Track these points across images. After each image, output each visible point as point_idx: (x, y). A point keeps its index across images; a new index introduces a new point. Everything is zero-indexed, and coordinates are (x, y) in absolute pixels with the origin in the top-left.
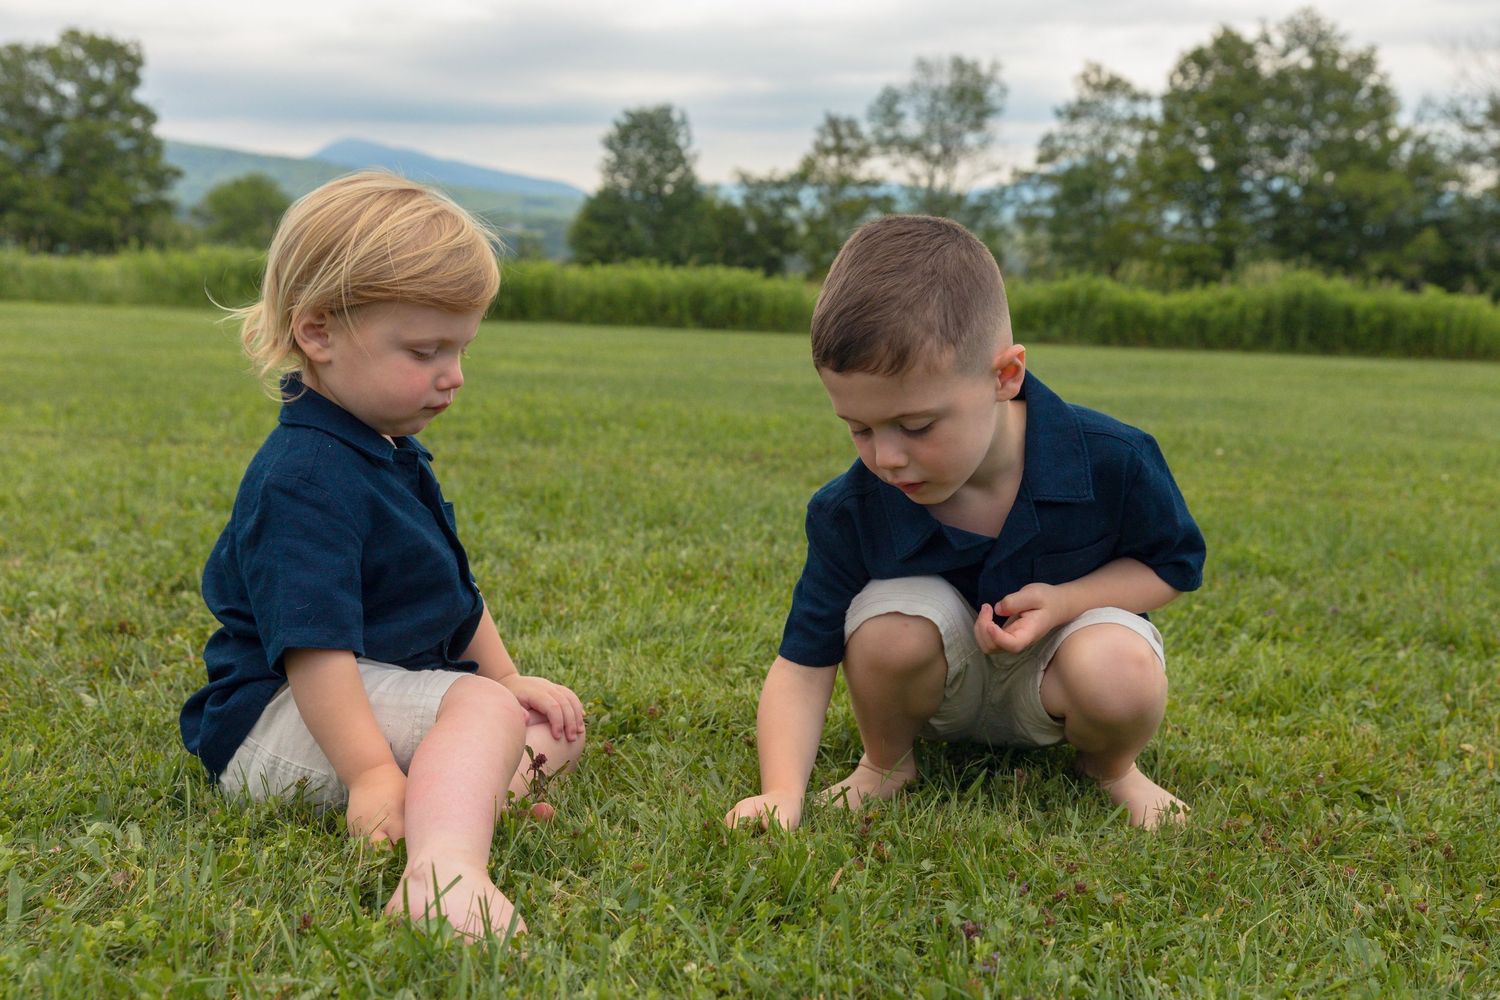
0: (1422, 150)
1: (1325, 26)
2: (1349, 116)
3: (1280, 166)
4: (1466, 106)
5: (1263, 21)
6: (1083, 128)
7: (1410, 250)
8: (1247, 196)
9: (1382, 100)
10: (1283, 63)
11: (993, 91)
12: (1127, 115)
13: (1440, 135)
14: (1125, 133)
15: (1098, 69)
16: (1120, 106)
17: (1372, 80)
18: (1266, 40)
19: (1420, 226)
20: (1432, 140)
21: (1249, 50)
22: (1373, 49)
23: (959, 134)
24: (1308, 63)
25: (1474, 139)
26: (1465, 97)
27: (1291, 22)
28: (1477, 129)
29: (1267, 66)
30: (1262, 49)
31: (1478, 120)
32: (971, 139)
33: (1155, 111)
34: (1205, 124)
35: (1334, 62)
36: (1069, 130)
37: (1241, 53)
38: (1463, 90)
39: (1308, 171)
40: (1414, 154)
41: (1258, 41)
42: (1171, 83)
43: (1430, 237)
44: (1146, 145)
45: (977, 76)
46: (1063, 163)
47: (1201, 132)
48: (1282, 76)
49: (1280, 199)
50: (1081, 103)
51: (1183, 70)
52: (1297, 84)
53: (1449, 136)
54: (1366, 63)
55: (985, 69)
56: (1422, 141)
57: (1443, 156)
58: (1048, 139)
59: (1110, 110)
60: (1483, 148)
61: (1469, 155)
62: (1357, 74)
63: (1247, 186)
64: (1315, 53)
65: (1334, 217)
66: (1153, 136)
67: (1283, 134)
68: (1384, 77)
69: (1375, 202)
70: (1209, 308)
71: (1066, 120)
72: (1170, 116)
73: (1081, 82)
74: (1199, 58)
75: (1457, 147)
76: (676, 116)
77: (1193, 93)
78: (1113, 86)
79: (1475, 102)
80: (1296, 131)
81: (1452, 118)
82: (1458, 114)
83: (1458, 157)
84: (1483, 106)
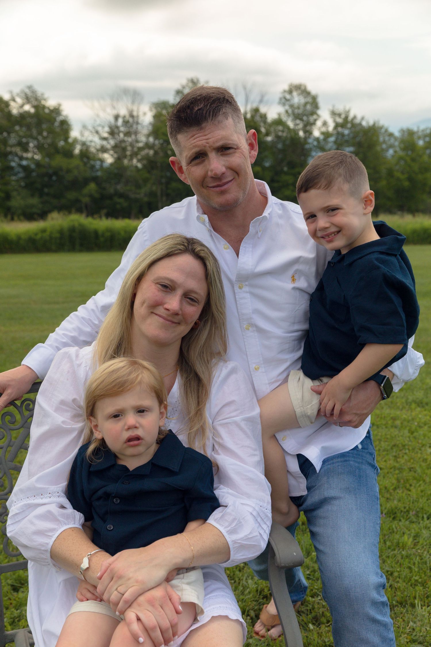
0: (84, 148)
1: (39, 94)
2: (51, 131)
3: (25, 155)
4: (100, 129)
5: (11, 92)
7: (85, 191)
8: (12, 168)
9: (65, 127)
10: (21, 111)
13: (91, 141)
17: (61, 118)
18: (14, 100)
19: (87, 181)
20: (88, 144)
21: (7, 104)
22: (60, 105)
24: (32, 110)
25: (105, 143)
26: (99, 125)
27: (22, 91)
28: (105, 139)
29: (15, 111)
30: (12, 104)
31: (106, 135)
35: (43, 110)
37: (3, 105)
38: (98, 122)
39: (37, 157)
40: (81, 151)
41: (10, 100)
43: (92, 185)
48: (22, 116)
49: (25, 168)
52: (29, 120)
53: (95, 142)
54: (57, 111)
56: (84, 144)
57: (93, 150)
60: (109, 146)
61: (103, 150)
62: (54, 115)
63: (13, 164)
64: (35, 107)
65: (50, 176)
67: (24, 140)
68: (66, 116)
69: (69, 171)
70: (36, 234)
75: (98, 147)
79: (103, 127)
80: (30, 140)
81: (95, 134)
82: (97, 132)
83: (98, 150)
84: (107, 129)
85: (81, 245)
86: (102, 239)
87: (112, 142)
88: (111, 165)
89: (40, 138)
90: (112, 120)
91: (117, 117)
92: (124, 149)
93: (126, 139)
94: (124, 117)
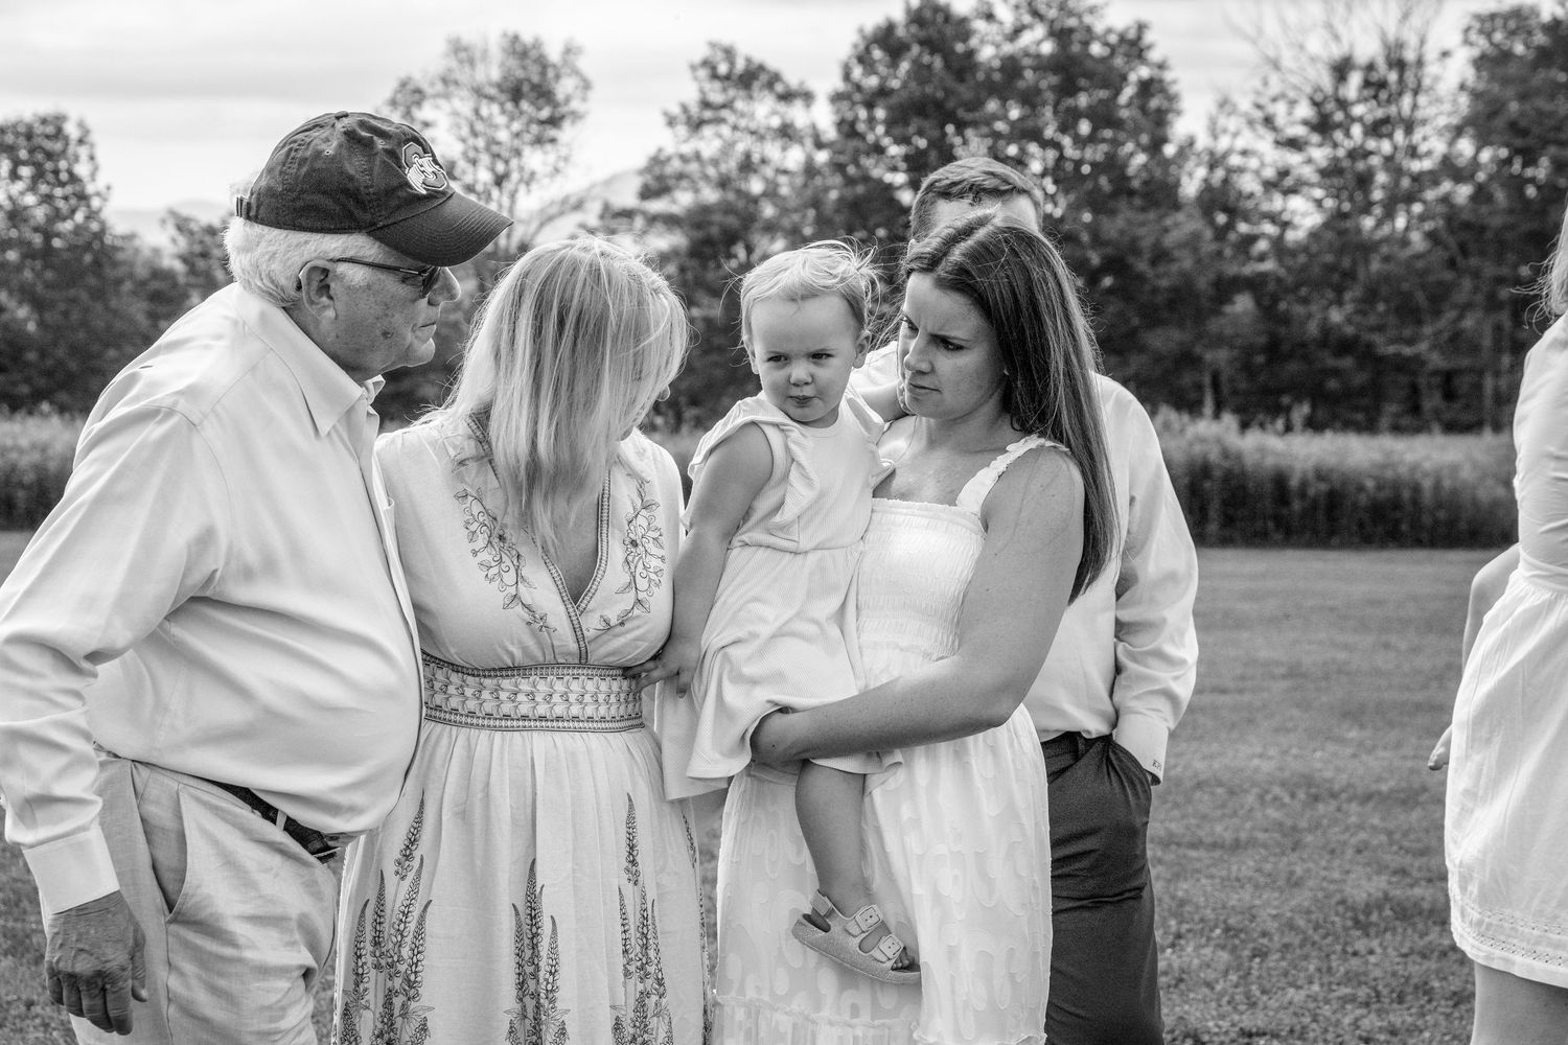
0: (1219, 177)
2: (1104, 117)
4: (1280, 110)
6: (709, 143)
7: (1214, 325)
9: (1155, 101)
10: (1008, 48)
11: (564, 87)
12: (776, 122)
13: (1244, 153)
14: (772, 150)
15: (729, 53)
16: (763, 110)
17: (1144, 72)
18: (990, 17)
19: (1226, 288)
20: (1235, 160)
21: (962, 29)
22: (1141, 28)
23: (518, 153)
24: (1047, 48)
25: (1293, 159)
26: (1278, 98)
28: (1294, 144)
29: (988, 52)
30: (980, 25)
31: (1299, 131)
32: (534, 159)
33: (823, 117)
34: (899, 141)
35: (1086, 44)
36: (687, 149)
37: (949, 31)
38: (1275, 86)
39: (1054, 208)
40: (1207, 187)
41: (975, 15)
42: (847, 76)
43: (1243, 304)
44: (810, 170)
45: (543, 64)
46: (682, 200)
47: (895, 150)
48: (1011, 67)
50: (706, 104)
51: (864, 59)
52: (1031, 75)
53: (1258, 155)
54: (1133, 46)
55: (554, 54)
56: (1215, 161)
57: (1248, 184)
58: (657, 161)
59: (752, 116)
60: (1308, 172)
61: (1288, 183)
62: (1119, 61)
64: (1061, 35)
66: (822, 157)
68: (1161, 67)
69: (1160, 256)
71: (682, 130)
72: (848, 129)
73: (703, 73)
74: (887, 40)
75: (1269, 173)
76: (71, 130)
77: (883, 92)
78: (751, 78)
79: (1293, 103)
80: (1033, 148)
81: (1261, 130)
82: (1268, 121)
83: (1270, 186)
84: (1305, 111)
85: (1228, 521)
86: (1297, 505)
87: (1320, 154)
88: (1314, 235)
89: (1067, 141)
90: (1326, 81)
91: (1341, 70)
92: (1364, 181)
93: (1371, 144)
94: (1370, 67)
